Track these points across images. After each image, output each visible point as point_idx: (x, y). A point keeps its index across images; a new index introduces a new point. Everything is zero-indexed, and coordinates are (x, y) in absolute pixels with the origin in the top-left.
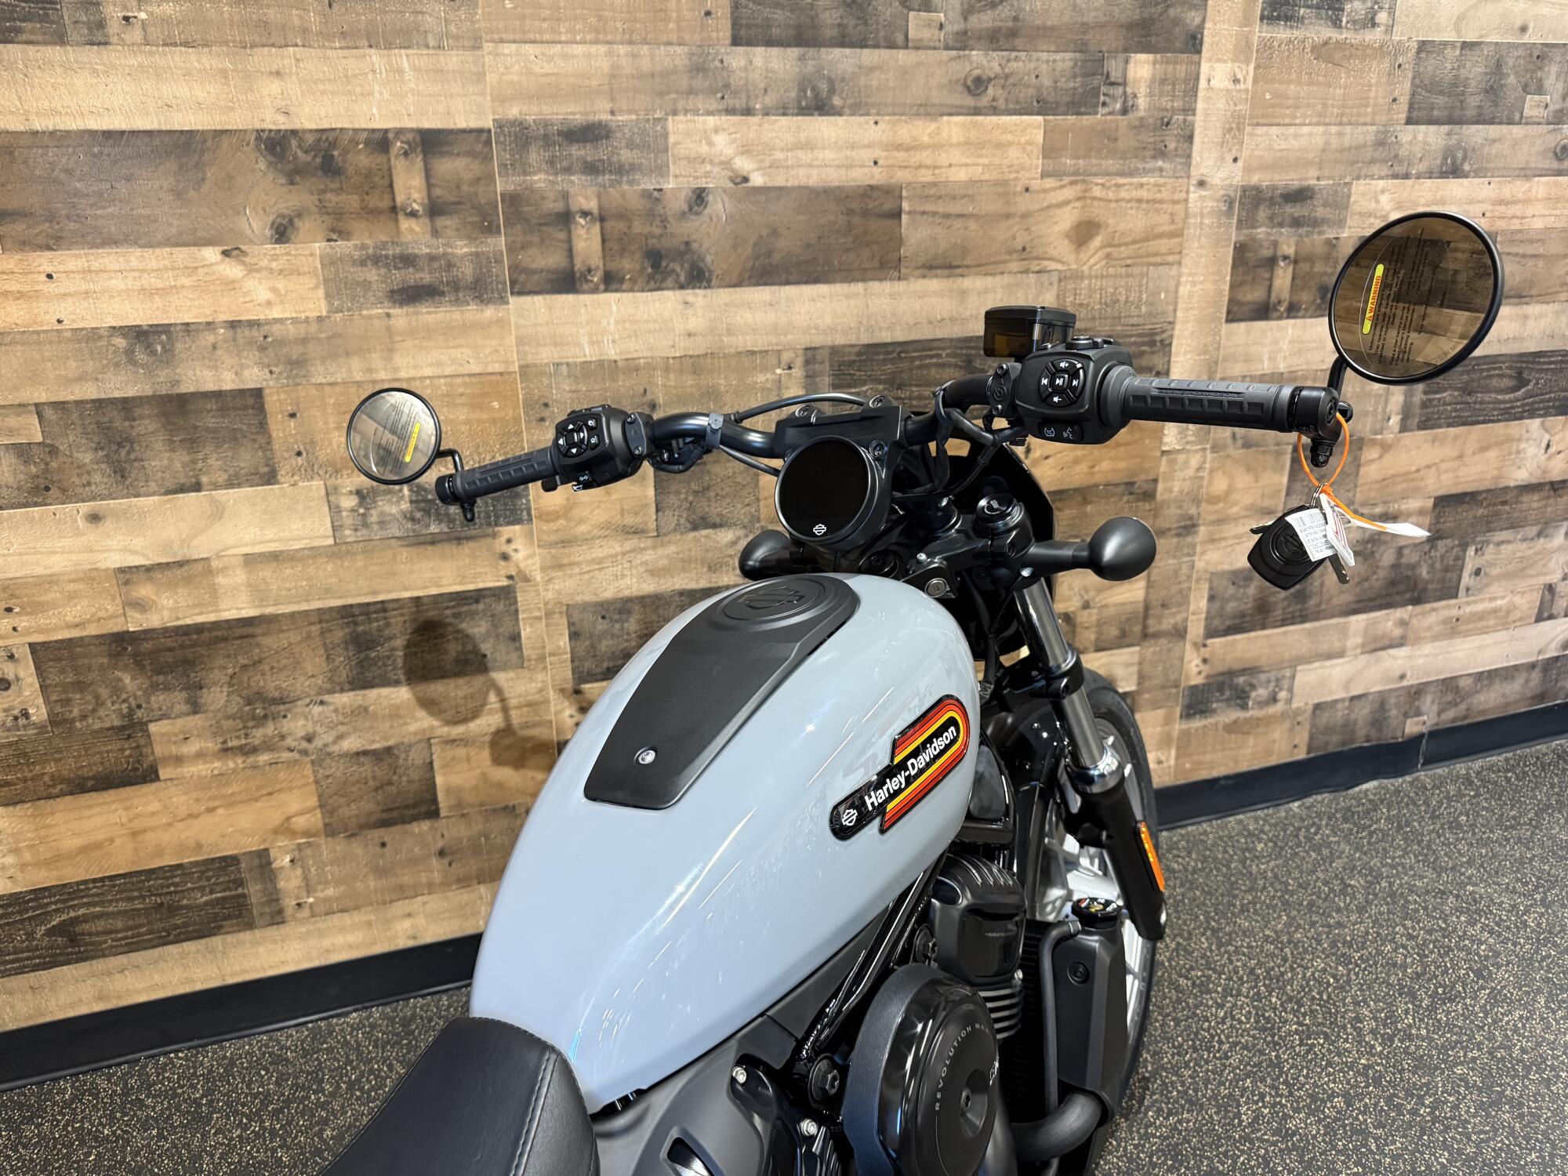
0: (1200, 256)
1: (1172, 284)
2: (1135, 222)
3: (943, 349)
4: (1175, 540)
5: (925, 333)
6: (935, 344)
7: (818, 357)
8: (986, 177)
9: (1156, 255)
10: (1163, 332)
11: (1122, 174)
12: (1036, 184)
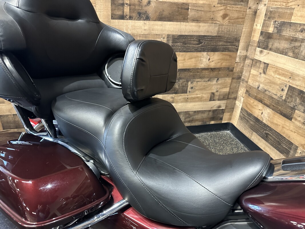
0: (248, 23)
1: (241, 28)
2: (236, 15)
3: (195, 37)
4: (236, 80)
5: (191, 34)
6: (193, 36)
7: (170, 37)
8: (206, 3)
9: (239, 22)
10: (238, 38)
11: (234, 5)
12: (216, 5)
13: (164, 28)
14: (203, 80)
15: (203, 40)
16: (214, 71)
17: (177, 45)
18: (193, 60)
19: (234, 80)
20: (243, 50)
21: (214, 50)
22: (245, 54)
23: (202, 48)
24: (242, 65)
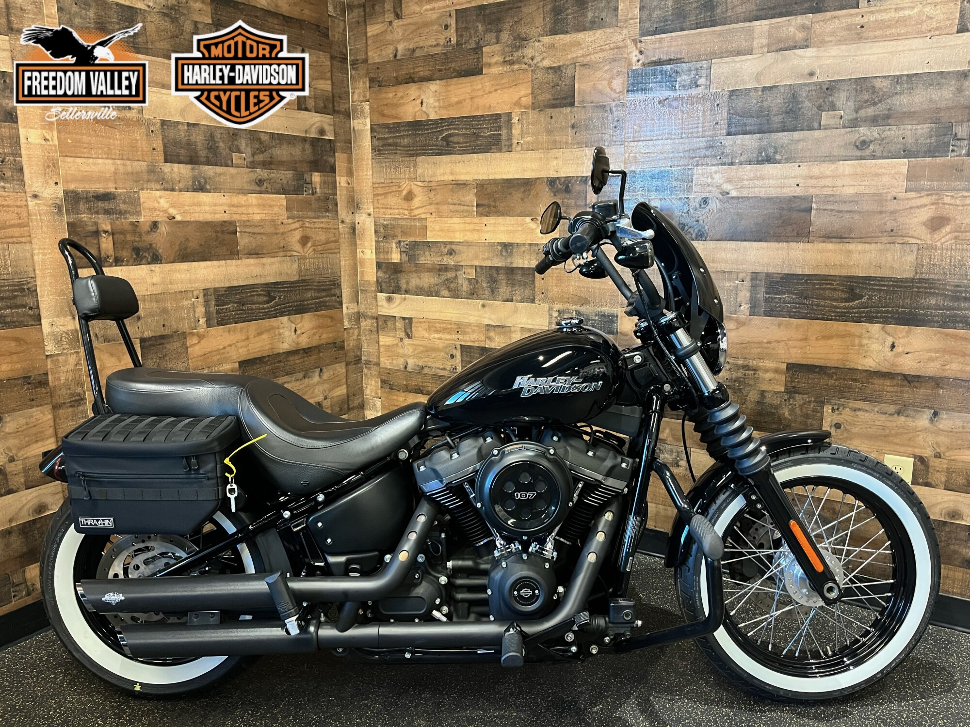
13: (193, 277)
14: (293, 379)
15: (275, 291)
16: (309, 354)
17: (227, 309)
18: (265, 336)
19: (350, 367)
20: (350, 303)
21: (300, 310)
22: (356, 310)
23: (277, 309)
24: (356, 332)
